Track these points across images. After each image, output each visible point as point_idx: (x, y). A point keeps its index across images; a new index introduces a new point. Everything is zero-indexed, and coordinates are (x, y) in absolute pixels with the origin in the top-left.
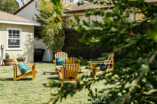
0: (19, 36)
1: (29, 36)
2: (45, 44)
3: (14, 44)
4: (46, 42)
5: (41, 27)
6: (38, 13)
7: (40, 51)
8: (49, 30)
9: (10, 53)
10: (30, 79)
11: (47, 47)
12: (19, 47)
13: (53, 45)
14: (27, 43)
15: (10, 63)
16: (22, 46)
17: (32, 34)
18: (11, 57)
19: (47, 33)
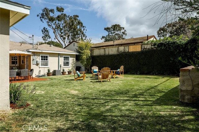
0: (68, 60)
1: (73, 60)
2: (81, 64)
3: (67, 64)
4: (82, 63)
5: (79, 55)
6: (77, 48)
7: (79, 68)
8: (84, 56)
9: (64, 68)
10: (82, 80)
11: (82, 65)
12: (68, 65)
13: (85, 64)
14: (72, 63)
15: (65, 73)
16: (70, 65)
17: (75, 59)
18: (65, 71)
19: (83, 58)
